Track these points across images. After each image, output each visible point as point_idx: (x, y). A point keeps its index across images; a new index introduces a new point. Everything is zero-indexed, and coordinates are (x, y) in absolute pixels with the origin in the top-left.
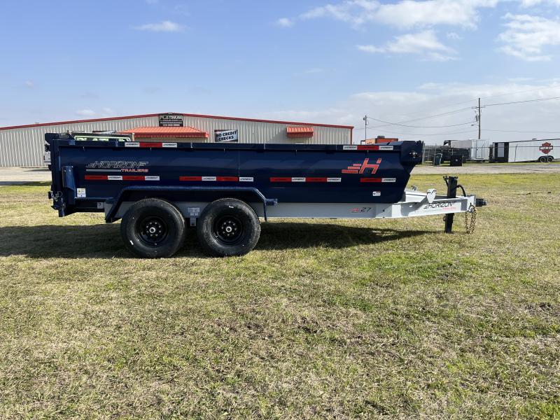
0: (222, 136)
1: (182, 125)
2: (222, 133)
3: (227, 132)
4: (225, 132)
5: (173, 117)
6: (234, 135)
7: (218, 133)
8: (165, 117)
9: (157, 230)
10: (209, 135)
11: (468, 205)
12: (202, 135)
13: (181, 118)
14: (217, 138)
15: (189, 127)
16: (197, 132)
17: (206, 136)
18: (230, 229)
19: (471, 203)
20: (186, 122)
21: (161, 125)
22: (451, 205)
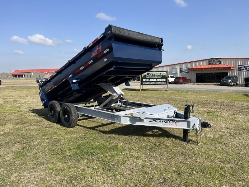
0: (242, 68)
1: (220, 64)
4: (244, 66)
5: (216, 60)
8: (212, 60)
9: (54, 112)
10: (235, 68)
11: (192, 125)
12: (229, 68)
13: (220, 60)
14: (239, 69)
15: (224, 64)
16: (227, 66)
17: (232, 69)
18: (66, 116)
19: (194, 124)
20: (222, 62)
21: (209, 64)
22: (176, 123)
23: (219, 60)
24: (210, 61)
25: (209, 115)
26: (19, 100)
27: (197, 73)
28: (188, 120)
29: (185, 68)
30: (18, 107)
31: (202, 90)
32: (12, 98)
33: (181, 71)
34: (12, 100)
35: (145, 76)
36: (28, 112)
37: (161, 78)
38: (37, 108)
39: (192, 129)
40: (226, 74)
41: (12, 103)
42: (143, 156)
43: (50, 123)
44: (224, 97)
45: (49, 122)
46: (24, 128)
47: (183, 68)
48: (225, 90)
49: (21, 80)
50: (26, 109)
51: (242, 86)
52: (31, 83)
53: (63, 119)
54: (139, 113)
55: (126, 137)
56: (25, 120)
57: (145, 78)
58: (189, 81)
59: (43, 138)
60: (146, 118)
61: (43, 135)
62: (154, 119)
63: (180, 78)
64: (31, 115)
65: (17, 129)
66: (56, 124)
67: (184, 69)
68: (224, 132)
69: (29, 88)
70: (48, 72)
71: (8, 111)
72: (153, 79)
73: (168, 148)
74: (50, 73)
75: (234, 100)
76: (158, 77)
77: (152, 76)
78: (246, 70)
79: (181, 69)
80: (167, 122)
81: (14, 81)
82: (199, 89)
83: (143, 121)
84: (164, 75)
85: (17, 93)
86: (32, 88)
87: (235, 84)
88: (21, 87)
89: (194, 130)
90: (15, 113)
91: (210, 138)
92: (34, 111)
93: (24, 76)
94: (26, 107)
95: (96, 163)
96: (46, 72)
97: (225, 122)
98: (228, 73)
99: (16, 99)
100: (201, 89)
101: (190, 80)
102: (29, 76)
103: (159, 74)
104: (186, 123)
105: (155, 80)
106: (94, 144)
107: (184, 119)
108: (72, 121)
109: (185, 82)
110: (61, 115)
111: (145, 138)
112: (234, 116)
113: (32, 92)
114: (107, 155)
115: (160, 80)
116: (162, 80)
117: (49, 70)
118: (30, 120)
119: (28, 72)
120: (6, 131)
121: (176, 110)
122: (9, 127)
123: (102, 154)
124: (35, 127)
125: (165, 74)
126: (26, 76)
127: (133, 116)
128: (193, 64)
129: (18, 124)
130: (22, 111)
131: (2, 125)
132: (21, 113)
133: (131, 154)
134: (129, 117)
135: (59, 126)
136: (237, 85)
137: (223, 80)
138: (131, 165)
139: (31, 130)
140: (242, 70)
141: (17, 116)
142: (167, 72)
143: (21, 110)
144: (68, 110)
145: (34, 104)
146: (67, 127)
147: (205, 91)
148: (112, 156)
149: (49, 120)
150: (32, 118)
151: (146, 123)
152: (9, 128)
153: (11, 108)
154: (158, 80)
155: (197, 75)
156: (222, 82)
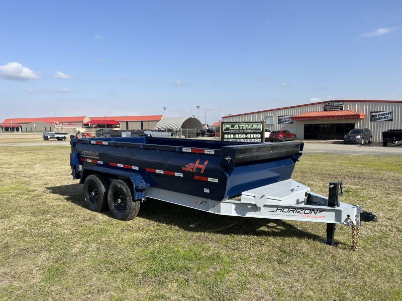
0: (378, 117)
1: (342, 109)
2: (377, 114)
3: (383, 113)
4: (380, 113)
5: (335, 104)
6: (389, 116)
7: (374, 114)
8: (329, 104)
9: (96, 194)
10: (365, 116)
11: (344, 217)
12: (357, 117)
13: (342, 103)
14: (373, 118)
15: (348, 110)
16: (353, 114)
17: (361, 117)
18: (120, 201)
19: (349, 216)
20: (346, 107)
21: (325, 110)
22: (315, 213)
23: (340, 103)
24: (326, 105)
25: (349, 196)
26: (24, 171)
27: (305, 125)
28: (336, 208)
29: (287, 117)
30: (25, 183)
31: (317, 151)
32: (10, 168)
33: (280, 121)
34: (10, 170)
35: (227, 129)
36: (45, 192)
37: (254, 133)
38: (58, 185)
39: (345, 223)
40: (352, 126)
41: (13, 176)
42: (271, 273)
43: (89, 211)
44: (360, 164)
45: (87, 210)
46: (46, 222)
47: (283, 116)
48: (355, 152)
49: (16, 136)
50: (40, 186)
51: (378, 144)
52: (34, 140)
53: (112, 206)
54: (255, 197)
55: (228, 237)
56: (45, 208)
57: (228, 133)
58: (293, 136)
59: (85, 239)
60: (265, 206)
61: (84, 235)
62: (278, 207)
63: (279, 132)
64: (51, 197)
65: (35, 223)
66: (99, 214)
67: (285, 117)
68: (386, 226)
69: (34, 150)
70: (60, 123)
71: (9, 191)
72: (240, 135)
73: (308, 256)
74: (64, 124)
75: (378, 170)
76: (249, 131)
77: (238, 130)
78: (383, 120)
79: (280, 118)
80: (301, 212)
81: (5, 137)
82: (313, 150)
83: (260, 211)
84: (258, 128)
85: (15, 159)
86: (38, 149)
87: (367, 142)
88: (19, 147)
89: (348, 225)
90: (23, 194)
91: (368, 238)
92: (55, 190)
93: (20, 129)
94: (39, 183)
95: (195, 288)
96: (58, 123)
97: (381, 209)
98: (354, 124)
99: (17, 170)
100: (315, 150)
101: (295, 136)
102: (29, 129)
103: (250, 127)
104: (333, 214)
105: (244, 136)
106: (178, 251)
107: (329, 205)
108: (130, 209)
109: (287, 139)
110: (109, 199)
111: (262, 239)
112: (389, 197)
113: (40, 156)
114: (208, 271)
115: (252, 136)
116: (255, 136)
117: (61, 118)
118: (52, 206)
119: (27, 122)
120: (17, 228)
121: (308, 189)
122: (20, 220)
123: (199, 270)
124: (65, 219)
125: (260, 126)
126: (24, 129)
127: (242, 202)
128: (300, 110)
129: (33, 213)
130: (34, 191)
131: (6, 216)
132: (34, 193)
133: (249, 269)
134: (235, 204)
135: (106, 217)
136: (369, 143)
137: (348, 135)
138: (256, 290)
139: (60, 226)
140: (377, 119)
141: (28, 199)
142: (262, 123)
143: (31, 188)
144: (124, 191)
145: (51, 178)
146: (122, 220)
147: (324, 153)
148: (218, 273)
149: (86, 206)
150: (55, 203)
151: (264, 214)
152: (19, 222)
153: (13, 186)
154: (249, 136)
155: (305, 128)
156: (346, 138)
